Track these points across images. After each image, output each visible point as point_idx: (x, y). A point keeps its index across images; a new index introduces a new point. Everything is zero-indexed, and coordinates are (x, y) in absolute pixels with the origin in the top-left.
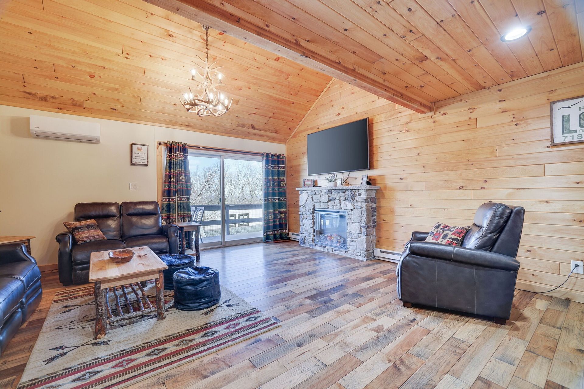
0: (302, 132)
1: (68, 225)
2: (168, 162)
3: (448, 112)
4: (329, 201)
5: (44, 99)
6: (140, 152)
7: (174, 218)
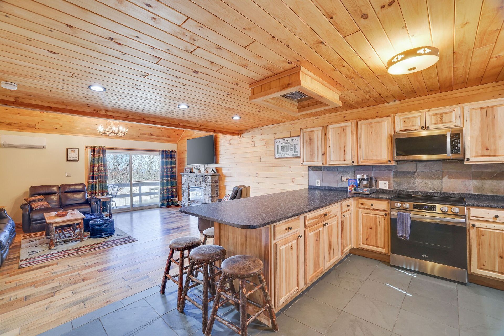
0: (185, 137)
1: (27, 199)
2: (92, 159)
3: (245, 136)
4: (196, 181)
5: (10, 124)
6: (73, 153)
7: (96, 193)
